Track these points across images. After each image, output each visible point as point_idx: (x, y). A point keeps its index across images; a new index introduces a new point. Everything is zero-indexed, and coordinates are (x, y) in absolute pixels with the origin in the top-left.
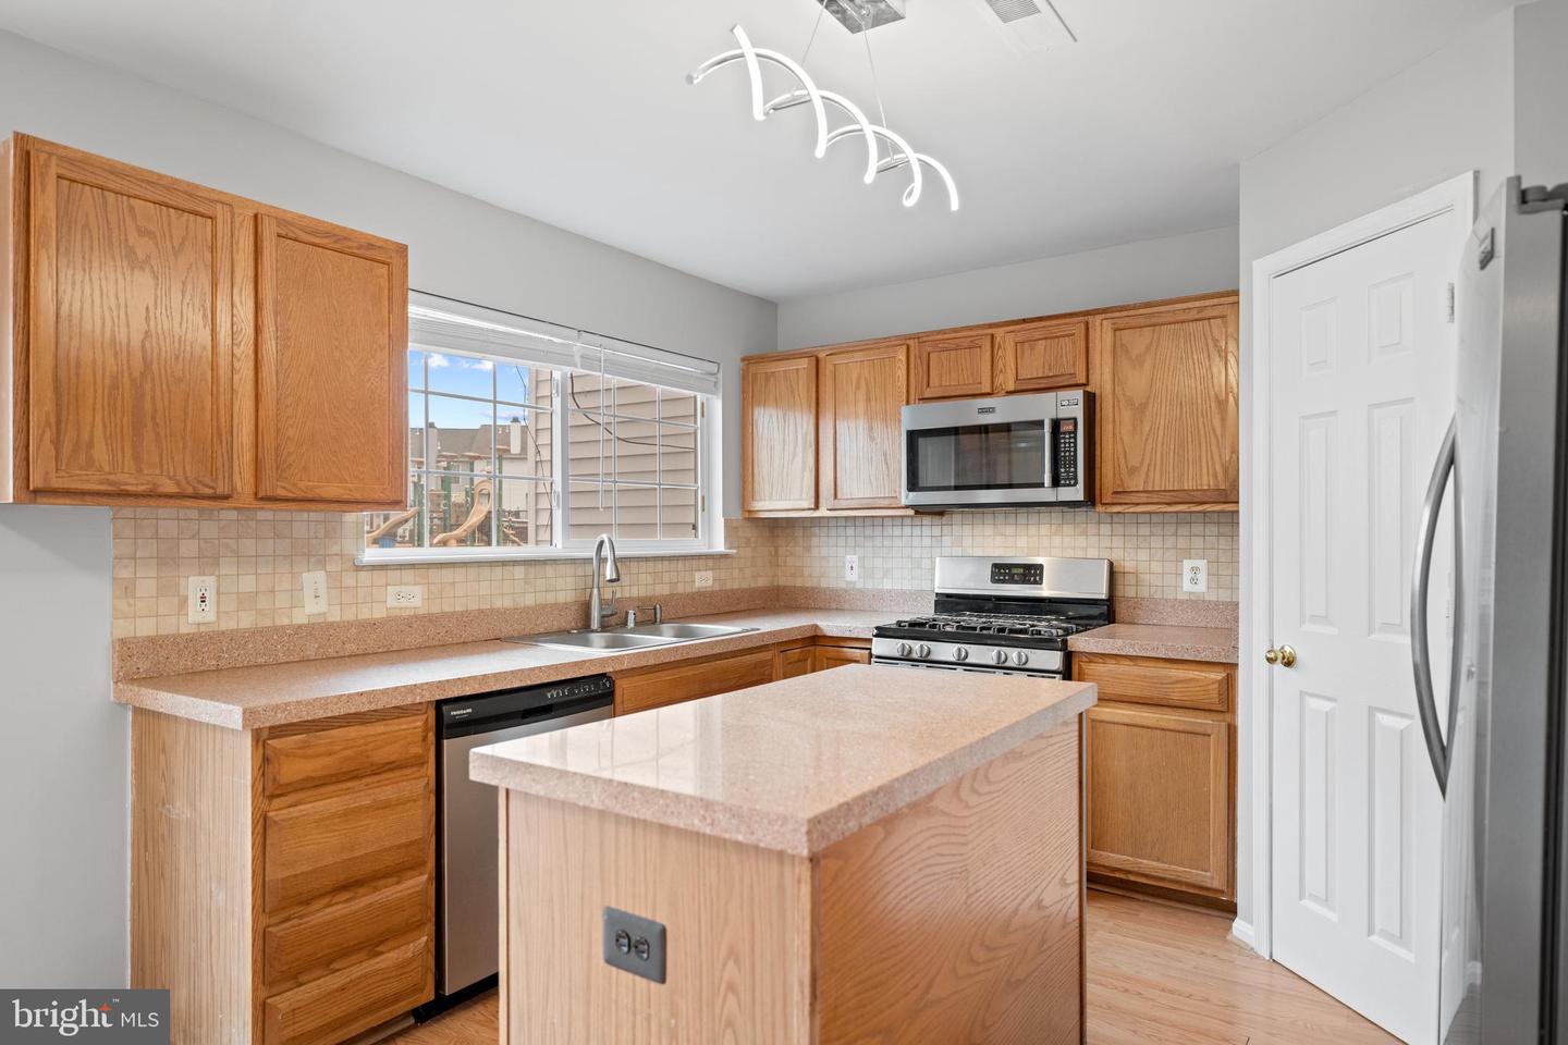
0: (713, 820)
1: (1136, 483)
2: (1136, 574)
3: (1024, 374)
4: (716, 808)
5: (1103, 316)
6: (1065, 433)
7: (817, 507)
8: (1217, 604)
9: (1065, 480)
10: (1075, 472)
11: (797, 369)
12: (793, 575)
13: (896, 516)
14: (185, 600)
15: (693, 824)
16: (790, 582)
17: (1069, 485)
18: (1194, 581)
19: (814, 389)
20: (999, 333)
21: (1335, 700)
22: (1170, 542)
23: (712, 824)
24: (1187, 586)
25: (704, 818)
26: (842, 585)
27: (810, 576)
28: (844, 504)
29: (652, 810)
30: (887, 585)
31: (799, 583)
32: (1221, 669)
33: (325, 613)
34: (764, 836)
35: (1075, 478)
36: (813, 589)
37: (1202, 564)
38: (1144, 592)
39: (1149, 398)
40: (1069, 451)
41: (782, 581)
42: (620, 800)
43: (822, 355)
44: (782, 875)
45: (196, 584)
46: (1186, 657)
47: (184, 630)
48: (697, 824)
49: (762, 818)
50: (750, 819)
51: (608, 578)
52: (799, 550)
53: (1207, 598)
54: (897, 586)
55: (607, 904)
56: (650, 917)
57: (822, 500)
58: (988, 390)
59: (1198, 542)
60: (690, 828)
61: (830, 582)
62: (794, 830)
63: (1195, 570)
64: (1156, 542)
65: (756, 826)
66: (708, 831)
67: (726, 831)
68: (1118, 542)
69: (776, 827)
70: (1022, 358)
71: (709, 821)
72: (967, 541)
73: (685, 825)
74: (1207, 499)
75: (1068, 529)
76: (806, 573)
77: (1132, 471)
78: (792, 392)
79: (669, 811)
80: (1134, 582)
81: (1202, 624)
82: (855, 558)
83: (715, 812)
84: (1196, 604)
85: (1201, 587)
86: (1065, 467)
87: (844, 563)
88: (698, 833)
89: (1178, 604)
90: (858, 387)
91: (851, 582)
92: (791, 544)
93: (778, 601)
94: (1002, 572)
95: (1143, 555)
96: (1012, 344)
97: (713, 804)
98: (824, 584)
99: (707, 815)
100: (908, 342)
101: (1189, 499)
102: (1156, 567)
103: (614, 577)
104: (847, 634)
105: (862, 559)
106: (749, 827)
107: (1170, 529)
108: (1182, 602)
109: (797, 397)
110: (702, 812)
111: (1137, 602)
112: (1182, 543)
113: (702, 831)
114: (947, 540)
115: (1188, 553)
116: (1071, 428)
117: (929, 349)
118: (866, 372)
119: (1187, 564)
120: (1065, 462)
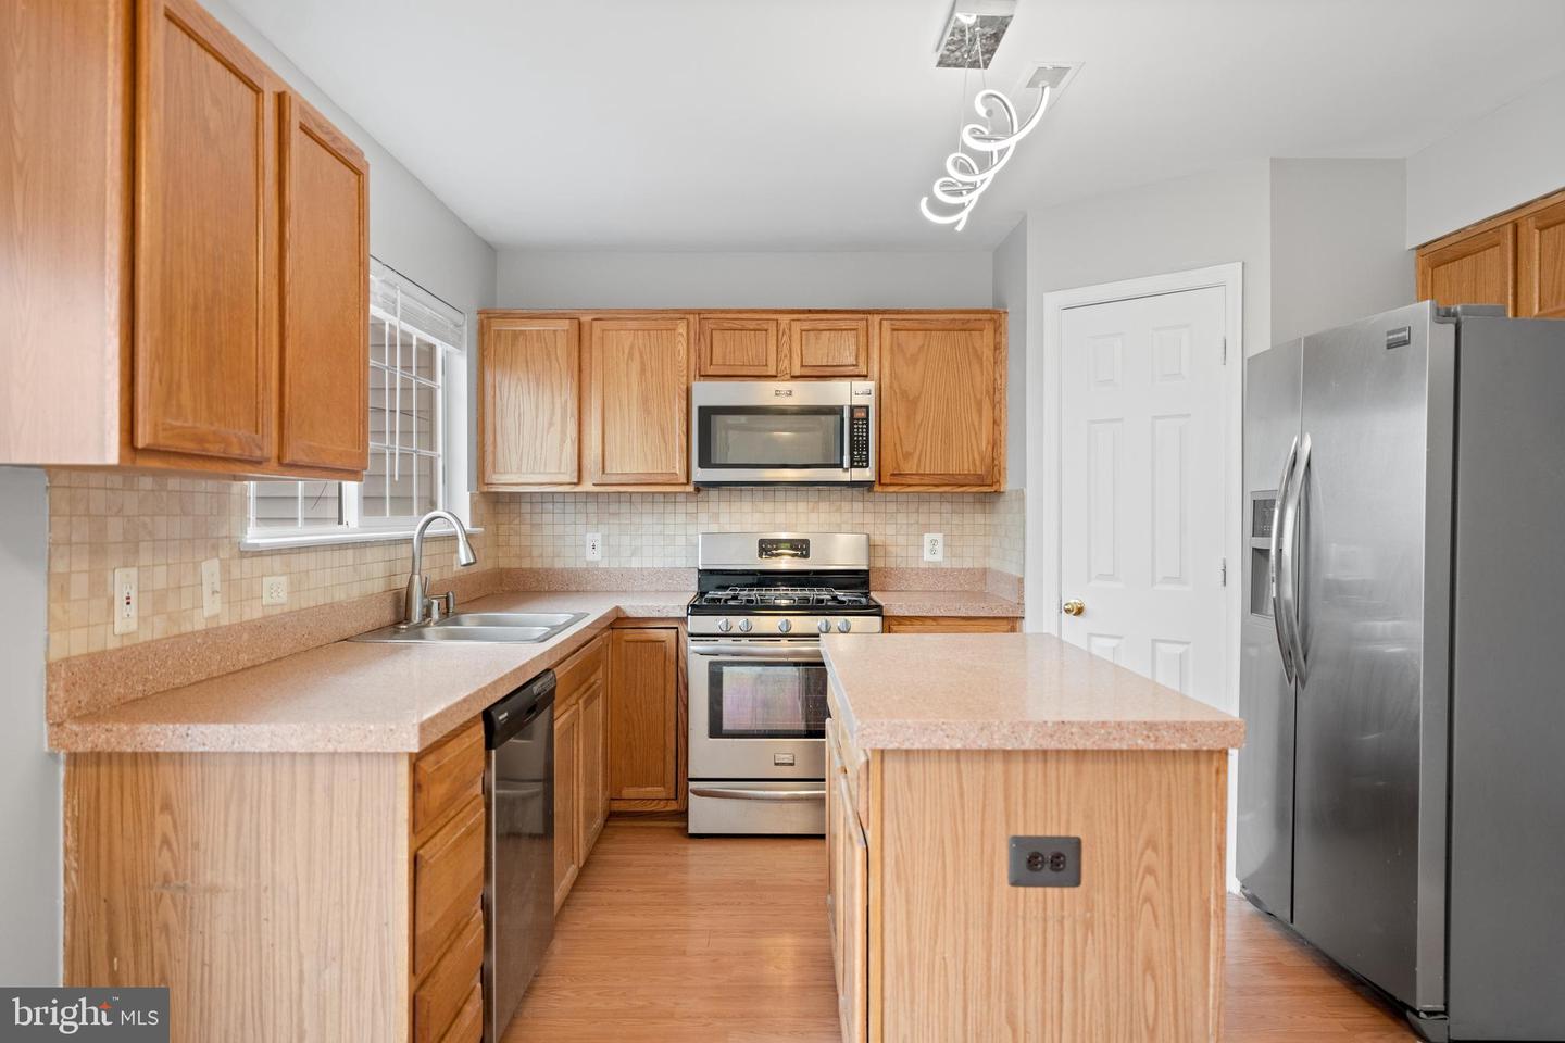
0: (1157, 738)
1: (909, 467)
2: (885, 546)
3: (809, 361)
4: (1160, 727)
5: (881, 316)
6: (858, 420)
7: (579, 482)
8: (953, 570)
9: (858, 462)
10: (867, 455)
11: (555, 331)
12: (520, 557)
13: (668, 493)
14: (112, 602)
15: (1137, 745)
16: (514, 564)
17: (862, 467)
18: (933, 552)
19: (576, 354)
20: (784, 319)
21: (1120, 638)
22: (913, 518)
23: (1156, 741)
24: (927, 556)
25: (1148, 737)
26: (581, 565)
27: (541, 556)
28: (614, 479)
29: (1092, 740)
30: (635, 564)
31: (526, 564)
32: (1005, 622)
33: (217, 616)
34: (1207, 741)
35: (867, 461)
36: (547, 570)
37: (939, 537)
38: (891, 563)
39: (921, 393)
40: (862, 436)
41: (504, 563)
42: (1055, 738)
43: (586, 319)
44: (1197, 773)
45: (124, 581)
46: (982, 614)
47: (112, 644)
48: (1141, 743)
49: (1205, 727)
50: (1194, 730)
51: (464, 562)
52: (526, 529)
53: (943, 566)
54: (647, 564)
55: (1012, 834)
56: (1063, 834)
57: (585, 474)
58: (774, 373)
59: (935, 518)
60: (1134, 748)
61: (567, 561)
62: (1234, 731)
63: (934, 542)
64: (901, 518)
65: (1200, 735)
66: (1152, 746)
67: (1170, 744)
68: (869, 518)
69: (1217, 733)
70: (807, 345)
71: (1153, 738)
72: (724, 518)
73: (1129, 745)
74: (967, 482)
75: (824, 506)
76: (536, 553)
77: (907, 456)
78: (549, 355)
79: (1111, 737)
80: (882, 554)
81: (942, 589)
82: (598, 536)
83: (1158, 730)
84: (935, 572)
85: (939, 557)
86: (858, 451)
87: (585, 542)
88: (1142, 751)
89: (918, 572)
90: (631, 355)
91: (592, 562)
92: (517, 522)
93: (501, 584)
94: (767, 547)
95: (890, 530)
96: (799, 332)
97: (1156, 725)
98: (559, 564)
99: (1151, 734)
100: (687, 316)
101: (953, 481)
102: (902, 540)
103: (472, 561)
104: (655, 614)
105: (606, 538)
106: (1192, 736)
107: (913, 507)
108: (925, 570)
109: (554, 362)
110: (1145, 733)
111: (886, 572)
112: (923, 519)
113: (1145, 748)
114: (703, 517)
115: (927, 528)
116: (863, 415)
117: (713, 326)
118: (641, 341)
119: (927, 537)
120: (858, 444)
